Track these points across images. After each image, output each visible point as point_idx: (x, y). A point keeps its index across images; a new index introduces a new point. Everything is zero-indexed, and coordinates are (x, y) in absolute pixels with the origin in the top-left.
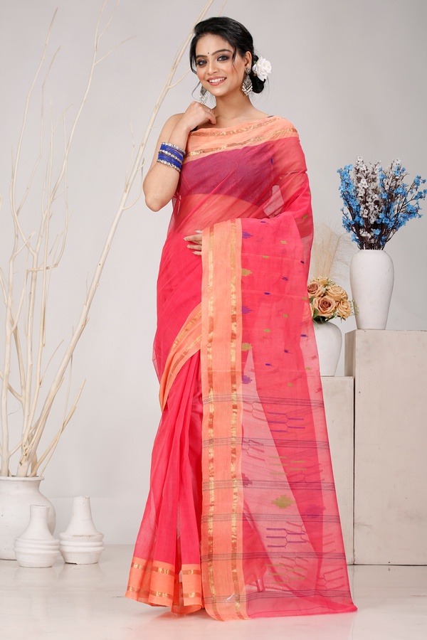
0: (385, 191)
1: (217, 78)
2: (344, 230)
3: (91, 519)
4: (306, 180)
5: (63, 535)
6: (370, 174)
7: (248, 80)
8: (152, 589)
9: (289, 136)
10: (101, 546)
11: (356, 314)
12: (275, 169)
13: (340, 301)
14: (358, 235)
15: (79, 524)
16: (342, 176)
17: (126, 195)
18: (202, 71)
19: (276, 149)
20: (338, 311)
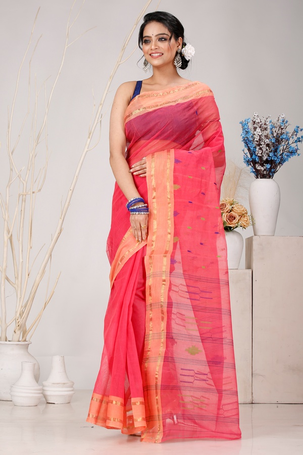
0: (274, 137)
1: (157, 53)
2: (245, 165)
3: (65, 372)
4: (220, 126)
5: (45, 383)
6: (263, 125)
7: (179, 57)
8: (108, 416)
9: (208, 95)
10: (72, 391)
11: (253, 225)
12: (198, 119)
13: (242, 216)
14: (255, 168)
15: (56, 375)
16: (243, 127)
17: (89, 140)
18: (147, 47)
19: (199, 104)
20: (240, 223)
